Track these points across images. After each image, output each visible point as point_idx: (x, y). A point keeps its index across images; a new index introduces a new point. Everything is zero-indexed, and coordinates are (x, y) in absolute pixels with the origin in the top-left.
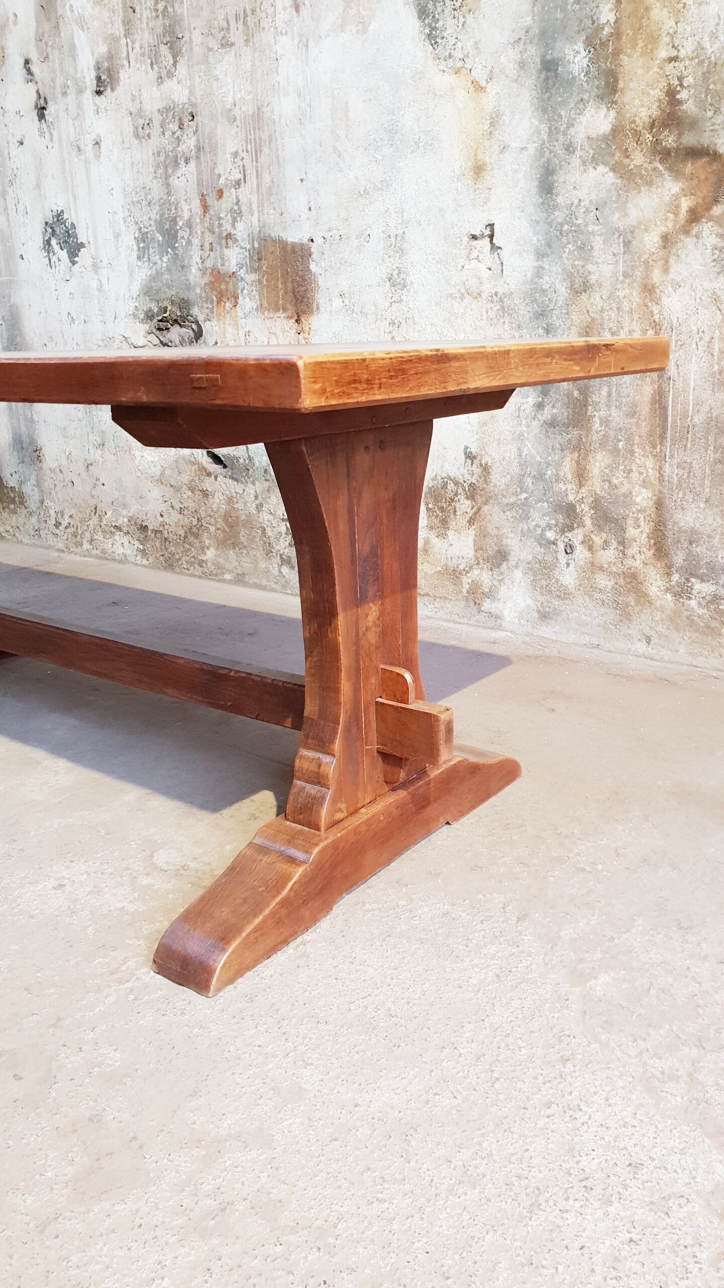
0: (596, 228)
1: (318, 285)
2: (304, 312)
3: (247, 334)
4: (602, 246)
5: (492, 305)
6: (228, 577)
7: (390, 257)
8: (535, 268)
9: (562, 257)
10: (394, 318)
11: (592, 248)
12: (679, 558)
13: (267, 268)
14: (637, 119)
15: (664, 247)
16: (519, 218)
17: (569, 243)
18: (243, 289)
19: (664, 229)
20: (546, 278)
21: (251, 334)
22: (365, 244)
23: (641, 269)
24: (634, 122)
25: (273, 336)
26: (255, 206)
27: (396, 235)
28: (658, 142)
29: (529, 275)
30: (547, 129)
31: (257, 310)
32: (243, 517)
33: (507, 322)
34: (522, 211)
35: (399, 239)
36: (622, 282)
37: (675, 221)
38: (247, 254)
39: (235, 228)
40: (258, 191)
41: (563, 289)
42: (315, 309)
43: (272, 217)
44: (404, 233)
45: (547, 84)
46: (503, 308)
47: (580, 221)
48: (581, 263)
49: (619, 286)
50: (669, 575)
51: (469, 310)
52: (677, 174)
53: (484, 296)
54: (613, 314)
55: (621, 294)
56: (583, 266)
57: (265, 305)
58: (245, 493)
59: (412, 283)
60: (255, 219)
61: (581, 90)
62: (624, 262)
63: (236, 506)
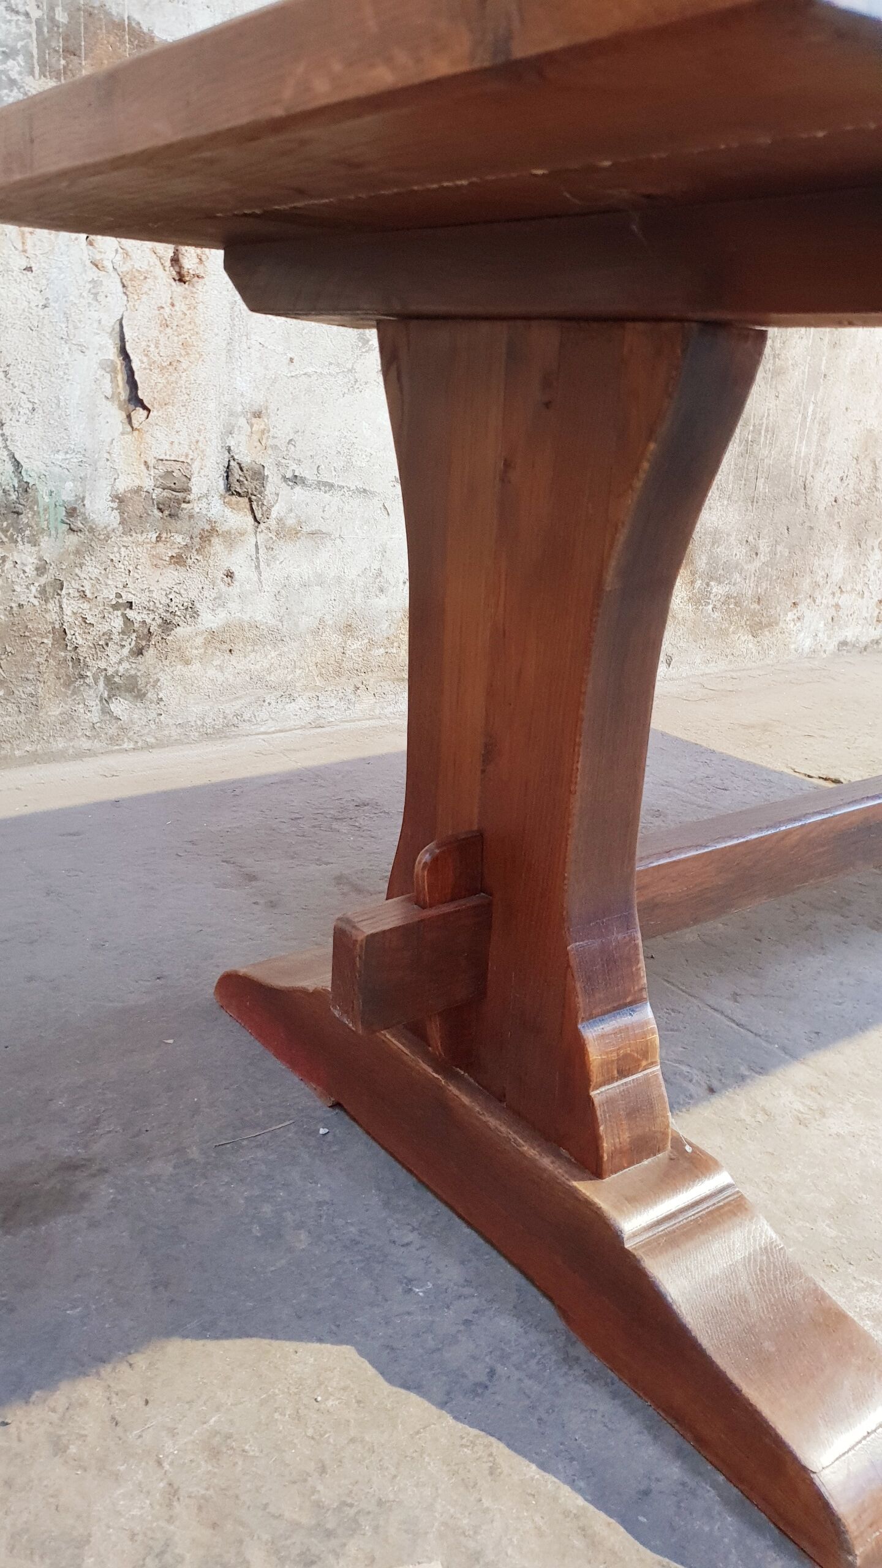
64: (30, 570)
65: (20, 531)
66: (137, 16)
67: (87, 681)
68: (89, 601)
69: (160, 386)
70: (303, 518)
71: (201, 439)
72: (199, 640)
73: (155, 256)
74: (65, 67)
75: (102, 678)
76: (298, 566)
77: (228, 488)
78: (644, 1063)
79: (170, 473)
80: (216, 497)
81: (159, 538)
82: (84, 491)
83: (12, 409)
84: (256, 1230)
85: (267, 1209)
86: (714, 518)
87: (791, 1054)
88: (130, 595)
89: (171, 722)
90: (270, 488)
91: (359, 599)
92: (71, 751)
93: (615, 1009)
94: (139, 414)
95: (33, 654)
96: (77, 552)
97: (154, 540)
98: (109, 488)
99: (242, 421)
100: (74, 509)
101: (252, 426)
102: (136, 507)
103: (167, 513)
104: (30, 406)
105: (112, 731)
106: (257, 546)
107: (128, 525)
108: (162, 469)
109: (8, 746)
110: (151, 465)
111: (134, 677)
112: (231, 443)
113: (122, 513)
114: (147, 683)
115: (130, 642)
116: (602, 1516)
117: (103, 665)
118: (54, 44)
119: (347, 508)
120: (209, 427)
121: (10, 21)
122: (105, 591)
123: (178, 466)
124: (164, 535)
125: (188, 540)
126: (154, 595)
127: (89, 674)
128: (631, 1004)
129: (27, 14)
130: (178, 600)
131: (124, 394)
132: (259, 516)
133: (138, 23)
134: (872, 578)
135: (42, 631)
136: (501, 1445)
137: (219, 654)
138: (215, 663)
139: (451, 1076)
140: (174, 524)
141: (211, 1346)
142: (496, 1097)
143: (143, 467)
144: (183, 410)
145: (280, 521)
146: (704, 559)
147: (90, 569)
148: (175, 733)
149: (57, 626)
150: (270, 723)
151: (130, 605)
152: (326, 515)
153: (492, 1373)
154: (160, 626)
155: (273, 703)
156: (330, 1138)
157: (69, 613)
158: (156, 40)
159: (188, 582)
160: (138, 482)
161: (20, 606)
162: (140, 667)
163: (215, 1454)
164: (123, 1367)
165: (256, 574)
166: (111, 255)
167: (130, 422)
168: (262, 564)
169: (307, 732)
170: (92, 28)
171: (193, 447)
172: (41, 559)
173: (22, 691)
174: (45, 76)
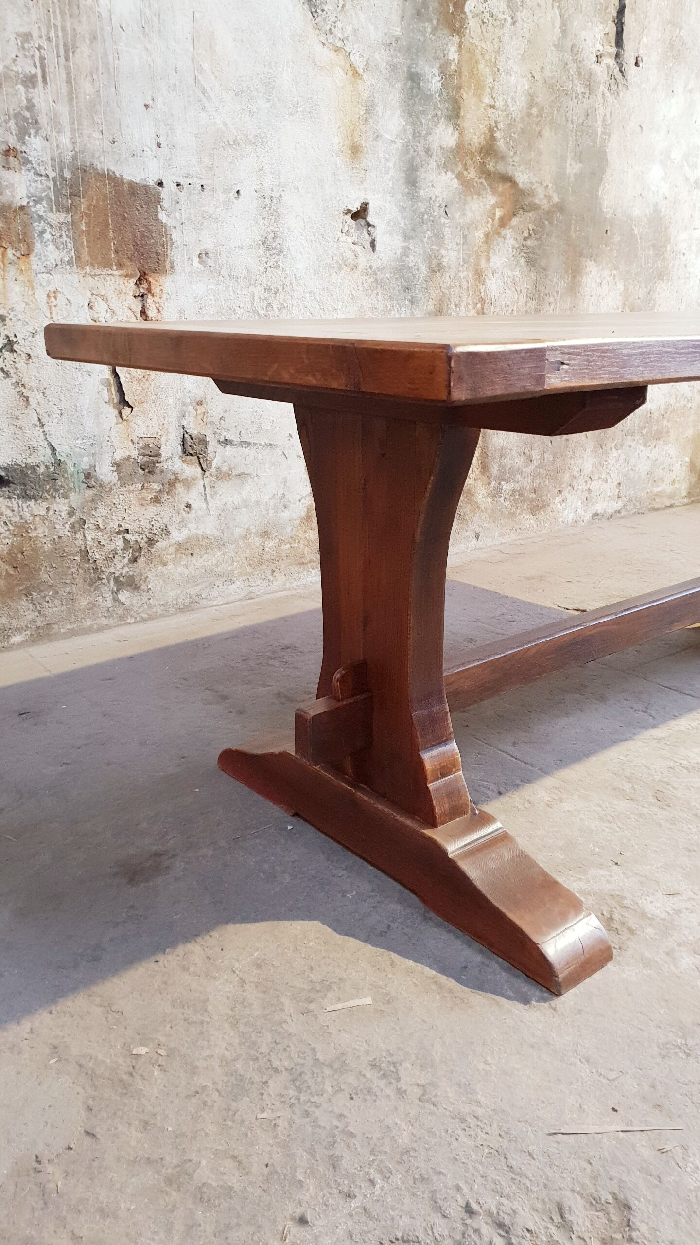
0: (447, 221)
1: (171, 239)
2: (155, 271)
3: (52, 295)
4: (450, 236)
5: (367, 277)
6: (17, 639)
7: (264, 219)
8: (403, 247)
9: (423, 241)
10: (269, 284)
11: (444, 236)
12: (494, 470)
13: (89, 208)
14: (472, 143)
15: (487, 242)
16: (390, 202)
17: (428, 230)
18: (42, 233)
19: (486, 229)
20: (412, 257)
21: (59, 295)
22: (234, 200)
23: (474, 257)
24: (470, 144)
25: (99, 299)
26: (65, 120)
27: (272, 197)
28: (483, 164)
29: (399, 253)
30: (411, 130)
31: (69, 263)
32: (48, 547)
33: (380, 293)
34: (392, 196)
35: (274, 201)
36: (462, 266)
37: (493, 225)
38: (51, 184)
39: (24, 143)
40: (70, 100)
41: (424, 268)
42: (168, 268)
43: (97, 142)
44: (281, 196)
45: (412, 92)
46: (376, 280)
47: (436, 213)
48: (437, 248)
49: (461, 269)
50: (489, 483)
51: (347, 281)
52: (494, 191)
53: (360, 268)
54: (457, 290)
55: (462, 275)
56: (438, 251)
57: (85, 256)
58: (51, 512)
59: (289, 249)
60: (65, 140)
61: (436, 108)
62: (463, 250)
63: (33, 534)
64: (64, 514)
65: (57, 490)
66: (112, 168)
67: (103, 581)
68: (101, 530)
69: (138, 392)
70: (232, 466)
71: (165, 422)
72: (172, 550)
73: (130, 311)
74: (71, 204)
75: (112, 579)
76: (231, 497)
77: (184, 452)
78: (454, 770)
79: (147, 446)
80: (177, 458)
81: (143, 486)
82: (95, 462)
83: (49, 415)
84: (262, 875)
85: (266, 866)
86: (500, 440)
87: (545, 772)
88: (127, 525)
89: (157, 603)
90: (210, 449)
91: (271, 513)
92: (95, 627)
93: (437, 744)
94: (126, 411)
95: (69, 567)
96: (93, 501)
97: (140, 488)
98: (110, 458)
99: (190, 408)
100: (89, 474)
101: (196, 411)
102: (127, 469)
103: (147, 470)
104: (59, 412)
105: (120, 612)
106: (204, 486)
107: (123, 481)
108: (142, 443)
109: (56, 627)
110: (135, 442)
111: (132, 577)
112: (184, 423)
113: (119, 473)
114: (141, 579)
115: (128, 555)
116: (444, 977)
117: (112, 570)
118: (64, 192)
119: (260, 456)
120: (170, 414)
121: (36, 181)
122: (111, 523)
123: (152, 441)
124: (146, 485)
125: (161, 487)
126: (142, 523)
127: (104, 577)
128: (445, 741)
129: (47, 176)
130: (157, 525)
131: (116, 400)
132: (204, 467)
133: (114, 172)
134: (612, 469)
135: (74, 552)
136: (395, 954)
137: (184, 557)
138: (182, 563)
139: (357, 788)
140: (152, 478)
141: (249, 925)
142: (382, 796)
143: (130, 443)
144: (153, 405)
145: (218, 469)
146: (496, 467)
147: (101, 511)
148: (160, 610)
149: (83, 548)
150: (219, 598)
151: (127, 531)
152: (247, 463)
153: (389, 927)
154: (146, 543)
155: (221, 586)
156: (294, 831)
157: (90, 539)
158: (125, 181)
159: (163, 513)
160: (128, 453)
161: (60, 537)
162: (136, 570)
163: (259, 966)
164: (207, 937)
165: (205, 504)
166: (103, 314)
167: (121, 416)
168: (208, 498)
169: (244, 603)
170: (86, 179)
171: (161, 428)
172: (70, 507)
173: (64, 591)
174: (60, 211)
